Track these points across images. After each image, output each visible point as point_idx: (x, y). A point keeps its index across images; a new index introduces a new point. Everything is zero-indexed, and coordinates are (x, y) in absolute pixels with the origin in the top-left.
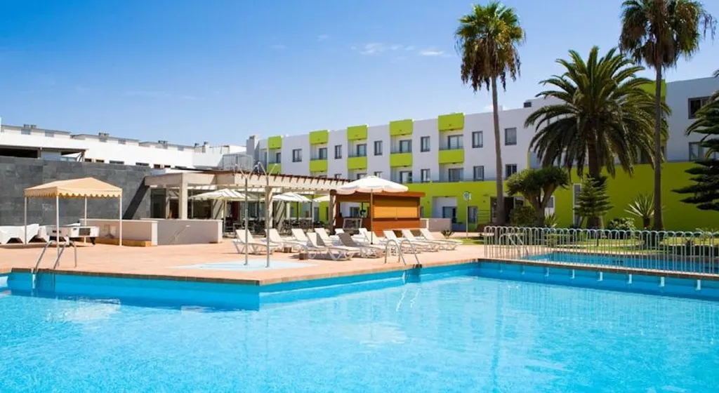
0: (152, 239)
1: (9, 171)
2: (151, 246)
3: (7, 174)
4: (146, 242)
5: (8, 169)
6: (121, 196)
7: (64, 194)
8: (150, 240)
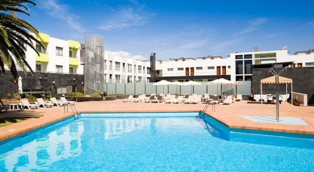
0: (304, 103)
1: (260, 74)
2: (303, 106)
3: (260, 75)
4: (301, 104)
5: (260, 73)
6: (292, 83)
7: (264, 83)
8: (303, 103)
